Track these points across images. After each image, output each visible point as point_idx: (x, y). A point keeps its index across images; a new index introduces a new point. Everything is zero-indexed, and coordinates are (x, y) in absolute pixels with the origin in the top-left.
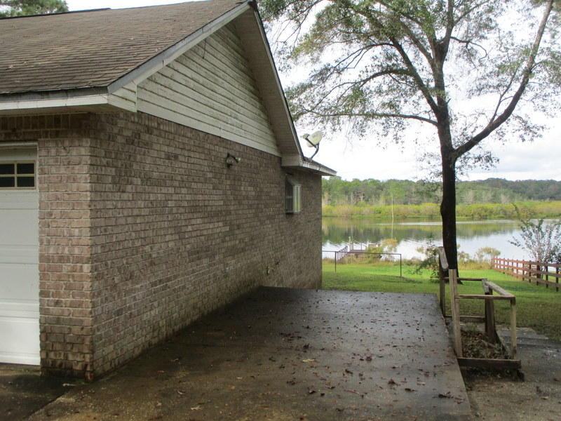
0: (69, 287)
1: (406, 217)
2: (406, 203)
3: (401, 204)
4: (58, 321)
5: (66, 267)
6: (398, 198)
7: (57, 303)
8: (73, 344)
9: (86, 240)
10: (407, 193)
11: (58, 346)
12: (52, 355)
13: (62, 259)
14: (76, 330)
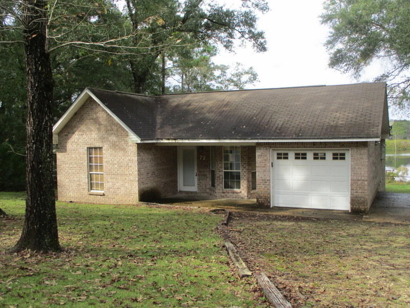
0: (360, 188)
1: (406, 149)
2: (405, 138)
3: (401, 139)
4: (357, 197)
5: (359, 182)
6: (399, 134)
7: (356, 192)
8: (361, 203)
9: (366, 175)
10: (406, 130)
11: (356, 204)
12: (354, 206)
13: (358, 180)
14: (363, 199)
